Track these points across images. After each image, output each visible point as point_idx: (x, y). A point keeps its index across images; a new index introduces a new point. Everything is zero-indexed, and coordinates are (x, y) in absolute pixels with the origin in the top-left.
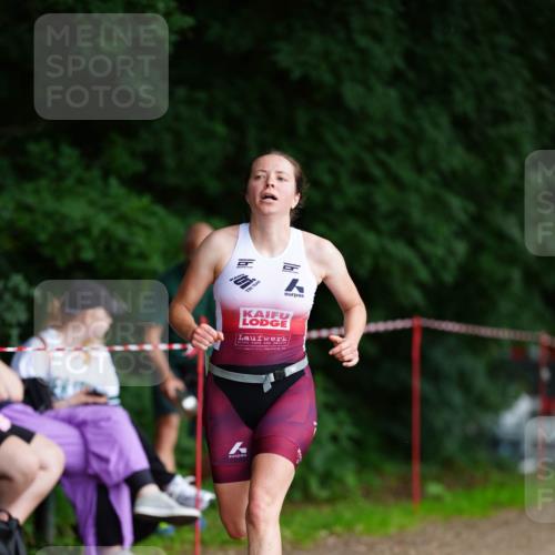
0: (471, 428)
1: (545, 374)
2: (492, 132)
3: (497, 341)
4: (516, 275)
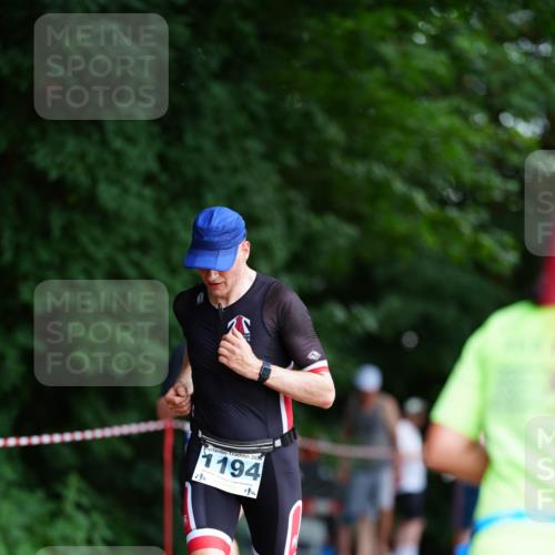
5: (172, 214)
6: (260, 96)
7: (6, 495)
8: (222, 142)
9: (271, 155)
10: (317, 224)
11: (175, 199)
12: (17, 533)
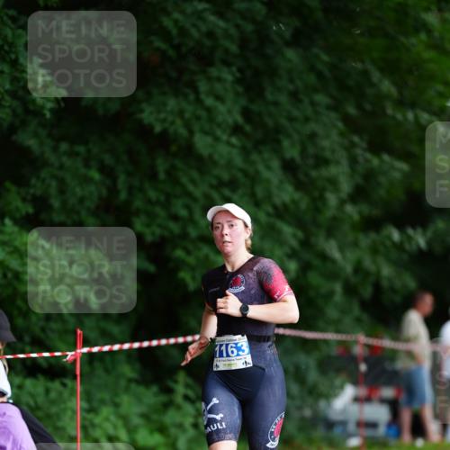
0: (308, 413)
1: (363, 367)
2: (314, 174)
3: (326, 342)
4: (338, 288)
5: (255, 157)
6: (325, 57)
7: (127, 390)
8: (295, 96)
9: (336, 107)
10: (375, 162)
11: (258, 145)
12: (136, 421)
